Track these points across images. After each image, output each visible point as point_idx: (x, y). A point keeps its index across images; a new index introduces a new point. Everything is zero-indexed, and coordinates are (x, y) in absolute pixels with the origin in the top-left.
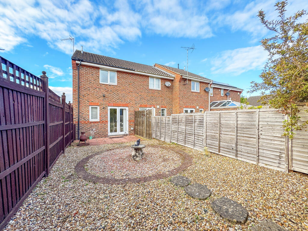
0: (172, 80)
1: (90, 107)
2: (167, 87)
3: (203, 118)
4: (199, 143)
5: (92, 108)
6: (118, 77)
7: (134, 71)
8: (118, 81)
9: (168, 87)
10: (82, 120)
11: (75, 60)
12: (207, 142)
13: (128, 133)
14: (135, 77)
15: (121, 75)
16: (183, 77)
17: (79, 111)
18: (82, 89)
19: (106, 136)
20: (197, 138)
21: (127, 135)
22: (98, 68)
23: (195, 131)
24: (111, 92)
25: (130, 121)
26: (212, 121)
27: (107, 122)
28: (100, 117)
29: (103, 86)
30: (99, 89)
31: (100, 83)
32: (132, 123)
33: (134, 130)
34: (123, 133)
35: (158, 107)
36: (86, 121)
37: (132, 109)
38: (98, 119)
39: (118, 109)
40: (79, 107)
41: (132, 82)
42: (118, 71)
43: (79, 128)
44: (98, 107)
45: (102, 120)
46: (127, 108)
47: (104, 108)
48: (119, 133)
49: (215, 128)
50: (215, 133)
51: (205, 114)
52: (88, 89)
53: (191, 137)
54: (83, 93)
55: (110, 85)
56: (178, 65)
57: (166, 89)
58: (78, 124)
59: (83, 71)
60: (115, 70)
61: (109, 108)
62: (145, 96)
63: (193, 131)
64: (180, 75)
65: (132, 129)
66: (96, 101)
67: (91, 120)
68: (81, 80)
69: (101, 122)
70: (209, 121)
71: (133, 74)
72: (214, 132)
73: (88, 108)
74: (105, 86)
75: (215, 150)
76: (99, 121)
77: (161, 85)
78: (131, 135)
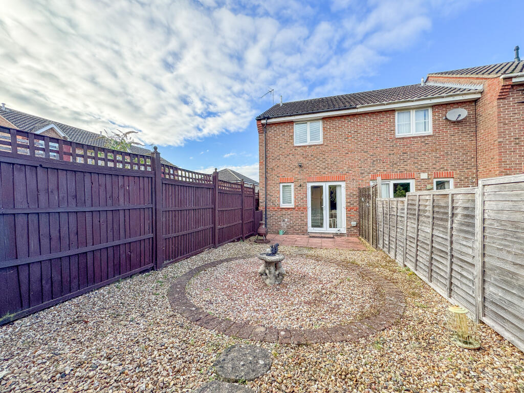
0: (476, 101)
1: (281, 185)
2: (454, 122)
3: (474, 201)
4: (464, 288)
5: (283, 186)
6: (324, 128)
7: (355, 108)
8: (324, 135)
9: (457, 123)
10: (270, 204)
11: (260, 120)
12: (487, 291)
13: (345, 232)
14: (358, 121)
15: (329, 124)
16: (514, 80)
17: (266, 192)
18: (269, 160)
19: (305, 232)
20: (459, 270)
21: (342, 235)
22: (292, 122)
23: (454, 246)
24: (312, 158)
25: (348, 209)
26: (504, 216)
27: (306, 209)
28: (295, 201)
29: (299, 149)
30: (293, 155)
31: (295, 145)
32: (353, 213)
33: (358, 226)
34: (334, 230)
35: (424, 176)
36: (275, 206)
37: (354, 185)
38: (292, 204)
39: (326, 187)
40: (266, 186)
41: (353, 132)
42: (324, 119)
43: (266, 216)
44: (292, 185)
45: (297, 206)
46: (343, 184)
47: (301, 186)
48: (326, 229)
49: (517, 246)
50: (515, 264)
51: (478, 190)
52: (278, 158)
53: (444, 262)
54: (272, 164)
55: (310, 146)
56: (517, 49)
57: (451, 130)
58: (266, 211)
59: (271, 132)
60: (319, 118)
61: (309, 185)
62: (385, 154)
63: (448, 244)
64: (501, 77)
65: (354, 223)
66: (289, 175)
67: (283, 205)
68: (270, 146)
69: (297, 208)
70: (492, 214)
71: (354, 115)
72: (510, 258)
73: (277, 187)
74: (302, 149)
75: (514, 331)
76: (293, 207)
77: (434, 121)
78: (351, 235)
